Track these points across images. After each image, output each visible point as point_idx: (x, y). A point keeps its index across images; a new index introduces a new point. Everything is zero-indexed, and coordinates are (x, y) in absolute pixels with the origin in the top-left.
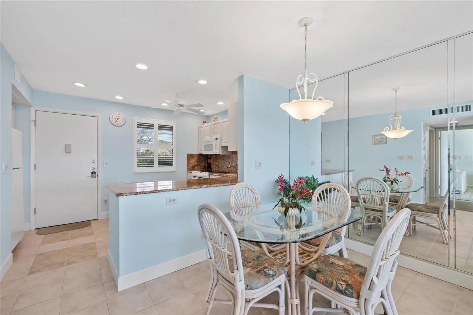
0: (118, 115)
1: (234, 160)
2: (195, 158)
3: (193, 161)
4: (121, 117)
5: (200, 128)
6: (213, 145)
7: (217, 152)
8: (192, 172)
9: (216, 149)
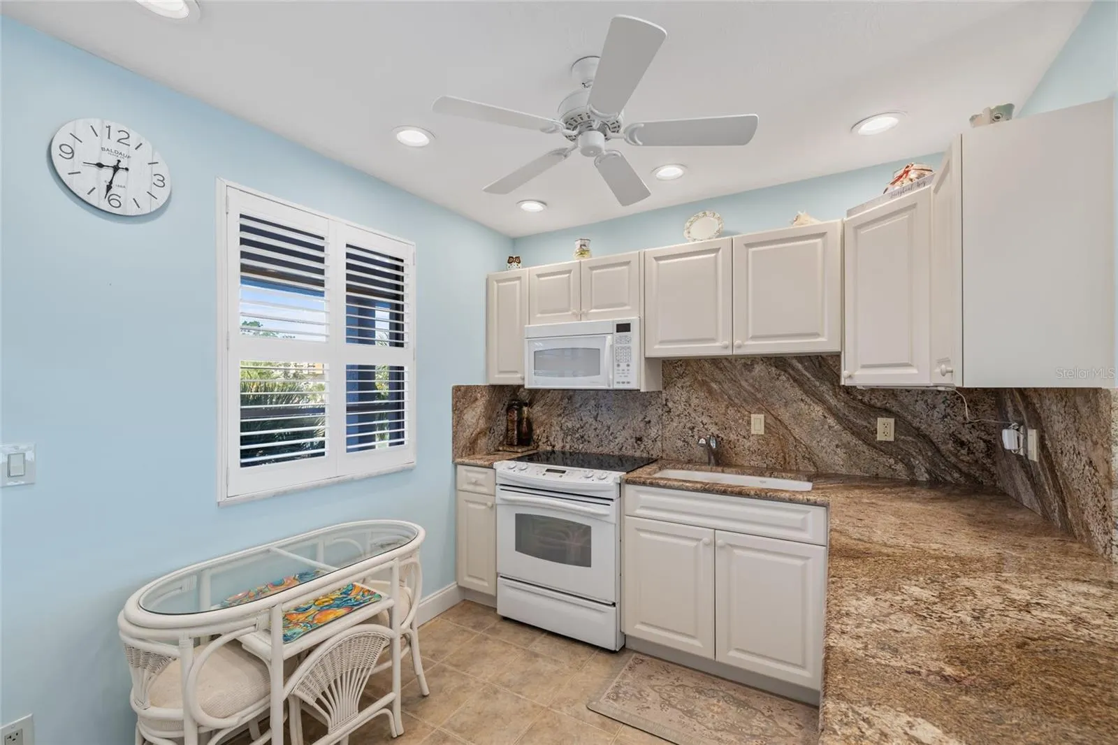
0: (112, 144)
1: (675, 412)
2: (477, 403)
3: (475, 416)
4: (137, 161)
5: (498, 281)
6: (599, 350)
7: (628, 383)
8: (491, 467)
9: (620, 368)
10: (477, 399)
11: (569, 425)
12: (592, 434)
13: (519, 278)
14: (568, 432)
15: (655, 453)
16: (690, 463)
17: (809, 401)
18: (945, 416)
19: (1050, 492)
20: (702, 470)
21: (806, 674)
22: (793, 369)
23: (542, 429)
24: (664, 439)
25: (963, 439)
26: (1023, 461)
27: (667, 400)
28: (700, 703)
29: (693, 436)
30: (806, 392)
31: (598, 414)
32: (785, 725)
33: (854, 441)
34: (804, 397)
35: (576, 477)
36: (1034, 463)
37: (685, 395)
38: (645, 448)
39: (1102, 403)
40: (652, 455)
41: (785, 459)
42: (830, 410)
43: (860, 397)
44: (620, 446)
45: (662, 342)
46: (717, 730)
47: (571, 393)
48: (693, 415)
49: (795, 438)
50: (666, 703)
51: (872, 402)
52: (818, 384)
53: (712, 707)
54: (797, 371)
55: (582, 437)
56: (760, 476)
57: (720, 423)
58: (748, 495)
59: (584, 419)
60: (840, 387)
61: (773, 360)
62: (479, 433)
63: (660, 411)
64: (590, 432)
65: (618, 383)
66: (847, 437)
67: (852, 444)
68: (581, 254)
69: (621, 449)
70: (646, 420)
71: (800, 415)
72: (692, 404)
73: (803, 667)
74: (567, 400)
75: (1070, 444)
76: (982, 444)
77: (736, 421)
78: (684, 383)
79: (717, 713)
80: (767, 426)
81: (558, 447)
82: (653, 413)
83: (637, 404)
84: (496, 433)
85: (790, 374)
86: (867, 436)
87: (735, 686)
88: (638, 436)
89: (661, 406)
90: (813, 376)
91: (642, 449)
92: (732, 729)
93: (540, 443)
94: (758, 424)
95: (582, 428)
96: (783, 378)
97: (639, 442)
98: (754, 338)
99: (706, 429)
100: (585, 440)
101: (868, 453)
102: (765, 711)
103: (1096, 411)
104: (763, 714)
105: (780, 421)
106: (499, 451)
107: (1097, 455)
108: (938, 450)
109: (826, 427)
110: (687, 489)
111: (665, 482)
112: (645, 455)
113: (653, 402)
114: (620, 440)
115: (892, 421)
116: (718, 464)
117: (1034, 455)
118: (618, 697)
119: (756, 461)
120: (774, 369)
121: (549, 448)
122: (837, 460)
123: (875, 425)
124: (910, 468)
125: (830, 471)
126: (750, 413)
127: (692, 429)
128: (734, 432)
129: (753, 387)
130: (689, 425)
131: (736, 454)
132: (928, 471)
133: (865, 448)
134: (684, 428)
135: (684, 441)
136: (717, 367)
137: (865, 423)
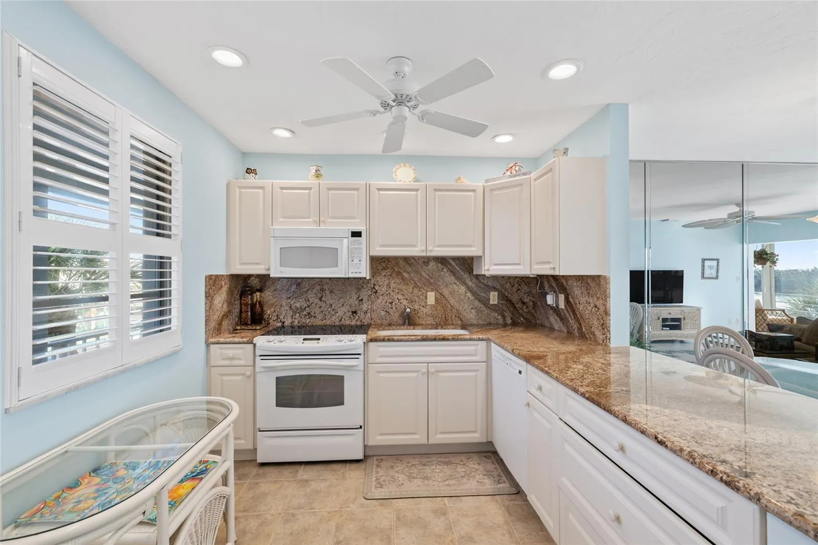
1: (380, 292)
2: (222, 290)
6: (337, 249)
7: (360, 273)
8: (251, 342)
9: (353, 263)
10: (222, 287)
11: (298, 305)
12: (318, 311)
13: (262, 188)
14: (295, 311)
15: (366, 321)
16: (390, 325)
17: (458, 284)
18: (518, 290)
19: (572, 321)
20: (402, 329)
21: (476, 435)
22: (450, 264)
23: (272, 309)
24: (372, 311)
25: (525, 301)
26: (556, 310)
27: (374, 285)
28: (428, 470)
29: (392, 308)
30: (457, 278)
31: (322, 296)
32: (473, 466)
33: (480, 305)
34: (456, 281)
35: (329, 342)
36: (562, 309)
37: (387, 281)
38: (359, 318)
39: (602, 282)
40: (364, 323)
41: (446, 319)
42: (469, 288)
43: (482, 281)
44: (340, 318)
45: (382, 246)
46: (444, 481)
47: (299, 281)
48: (392, 294)
49: (451, 305)
50: (411, 478)
51: (488, 284)
52: (463, 274)
53: (435, 471)
54: (452, 266)
55: (309, 314)
56: (436, 329)
57: (409, 299)
58: (448, 340)
59: (310, 300)
60: (473, 275)
61: (440, 260)
62: (224, 316)
63: (369, 292)
64: (315, 310)
65: (353, 273)
66: (476, 303)
67: (479, 307)
68: (317, 177)
69: (340, 321)
70: (360, 298)
71: (453, 292)
72: (392, 288)
73: (475, 432)
74: (295, 286)
75: (585, 299)
76: (531, 303)
77: (418, 297)
78: (386, 273)
79: (439, 472)
80: (436, 299)
81: (288, 322)
82: (364, 294)
83: (353, 288)
84: (234, 315)
85: (448, 268)
86: (485, 302)
87: (440, 455)
88: (353, 310)
89: (370, 289)
90: (460, 269)
91: (356, 319)
92: (451, 477)
93: (271, 321)
94: (431, 297)
95: (309, 307)
96: (445, 270)
97: (354, 314)
98: (438, 246)
99: (400, 303)
100: (312, 316)
101: (486, 311)
102: (460, 463)
103: (599, 285)
104: (460, 464)
105: (443, 295)
106: (237, 330)
107: (599, 303)
108: (515, 307)
109: (467, 298)
110: (412, 341)
111: (398, 337)
112: (359, 323)
113: (365, 287)
114: (340, 313)
115: (496, 293)
116: (409, 324)
117: (562, 305)
118: (381, 485)
119: (430, 321)
120: (440, 265)
121: (279, 324)
122: (471, 316)
123: (489, 296)
124: (504, 317)
125: (468, 323)
126: (427, 291)
127: (391, 303)
128: (417, 304)
129: (429, 276)
130: (390, 301)
131: (418, 318)
132: (511, 319)
133: (484, 308)
134: (386, 303)
135: (386, 311)
136: (407, 263)
137: (484, 295)
